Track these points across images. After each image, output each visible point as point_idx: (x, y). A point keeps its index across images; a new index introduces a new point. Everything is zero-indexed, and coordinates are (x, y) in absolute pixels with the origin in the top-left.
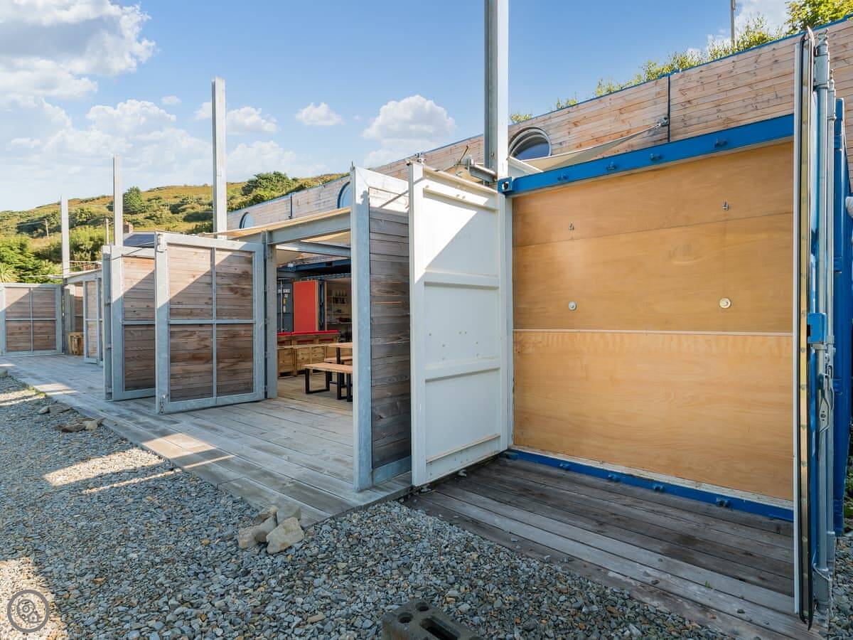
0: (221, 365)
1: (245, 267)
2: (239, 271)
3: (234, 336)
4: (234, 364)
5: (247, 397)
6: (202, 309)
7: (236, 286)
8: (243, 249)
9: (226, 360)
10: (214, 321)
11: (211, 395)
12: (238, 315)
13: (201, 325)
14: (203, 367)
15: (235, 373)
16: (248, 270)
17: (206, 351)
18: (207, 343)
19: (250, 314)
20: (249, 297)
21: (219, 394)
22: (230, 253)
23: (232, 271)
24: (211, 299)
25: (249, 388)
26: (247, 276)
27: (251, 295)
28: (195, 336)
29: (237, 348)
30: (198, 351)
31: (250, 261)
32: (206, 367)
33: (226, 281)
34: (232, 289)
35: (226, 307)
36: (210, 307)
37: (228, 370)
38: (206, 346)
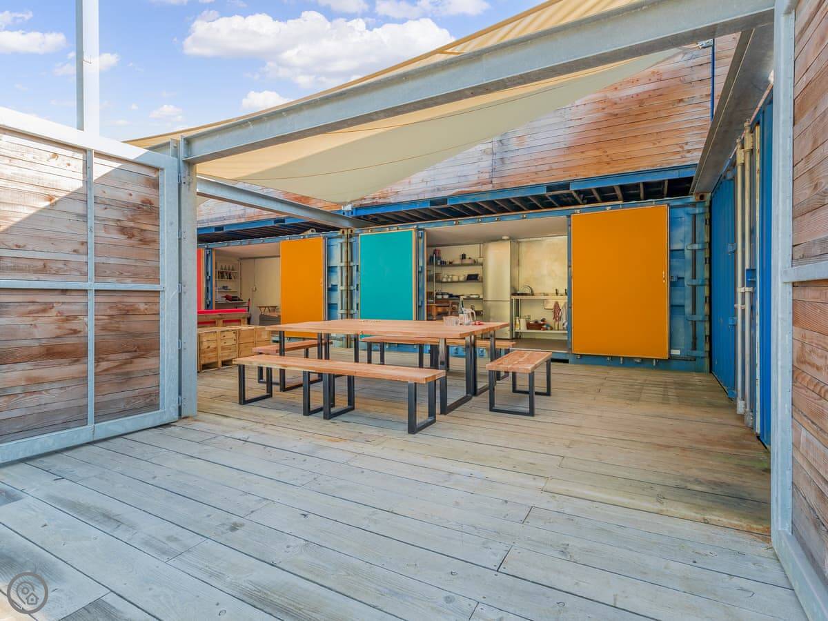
0: (104, 365)
1: (146, 192)
2: (136, 199)
3: (127, 312)
4: (128, 362)
5: (149, 418)
6: (66, 262)
7: (132, 224)
8: (140, 161)
9: (112, 357)
10: (91, 285)
11: (83, 421)
12: (135, 276)
13: (64, 291)
14: (69, 370)
15: (127, 378)
16: (152, 198)
17: (72, 340)
18: (74, 325)
19: (155, 276)
20: (152, 246)
21: (98, 418)
22: (117, 165)
23: (122, 195)
24: (84, 243)
25: (151, 402)
26: (148, 209)
27: (156, 241)
28: (53, 313)
29: (134, 335)
30: (58, 342)
31: (155, 184)
32: (75, 369)
33: (113, 214)
34: (123, 230)
35: (112, 261)
36: (83, 258)
37: (116, 374)
38: (75, 332)
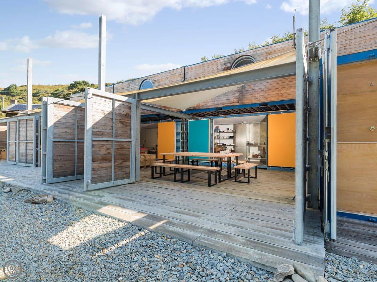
0: (116, 163)
1: (128, 110)
2: (125, 113)
3: (122, 148)
4: (122, 163)
5: (127, 181)
6: (107, 132)
7: (124, 121)
8: (127, 101)
9: (118, 161)
10: (113, 139)
11: (111, 180)
12: (124, 136)
13: (107, 141)
14: (108, 164)
15: (122, 168)
16: (129, 112)
17: (109, 156)
18: (109, 151)
19: (129, 136)
20: (129, 127)
21: (115, 179)
22: (120, 103)
23: (121, 112)
24: (112, 127)
25: (128, 176)
26: (128, 116)
27: (130, 126)
28: (105, 147)
29: (123, 155)
30: (106, 156)
31: (130, 108)
32: (109, 164)
33: (119, 118)
34: (121, 122)
35: (119, 132)
36: (111, 131)
37: (119, 166)
38: (109, 153)
